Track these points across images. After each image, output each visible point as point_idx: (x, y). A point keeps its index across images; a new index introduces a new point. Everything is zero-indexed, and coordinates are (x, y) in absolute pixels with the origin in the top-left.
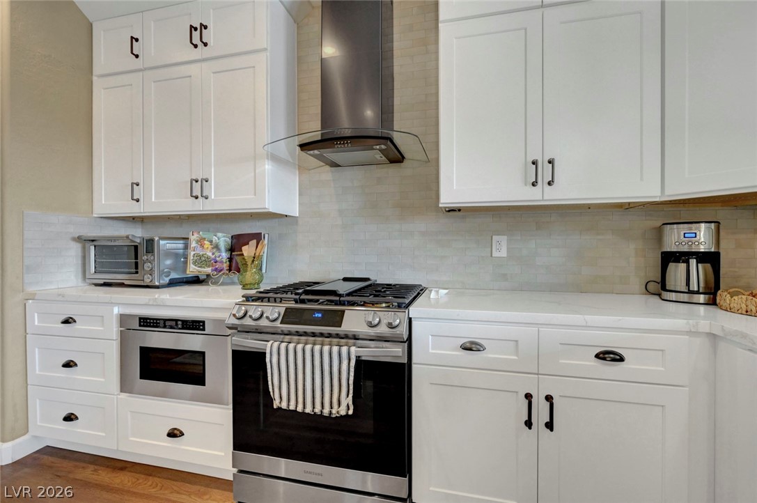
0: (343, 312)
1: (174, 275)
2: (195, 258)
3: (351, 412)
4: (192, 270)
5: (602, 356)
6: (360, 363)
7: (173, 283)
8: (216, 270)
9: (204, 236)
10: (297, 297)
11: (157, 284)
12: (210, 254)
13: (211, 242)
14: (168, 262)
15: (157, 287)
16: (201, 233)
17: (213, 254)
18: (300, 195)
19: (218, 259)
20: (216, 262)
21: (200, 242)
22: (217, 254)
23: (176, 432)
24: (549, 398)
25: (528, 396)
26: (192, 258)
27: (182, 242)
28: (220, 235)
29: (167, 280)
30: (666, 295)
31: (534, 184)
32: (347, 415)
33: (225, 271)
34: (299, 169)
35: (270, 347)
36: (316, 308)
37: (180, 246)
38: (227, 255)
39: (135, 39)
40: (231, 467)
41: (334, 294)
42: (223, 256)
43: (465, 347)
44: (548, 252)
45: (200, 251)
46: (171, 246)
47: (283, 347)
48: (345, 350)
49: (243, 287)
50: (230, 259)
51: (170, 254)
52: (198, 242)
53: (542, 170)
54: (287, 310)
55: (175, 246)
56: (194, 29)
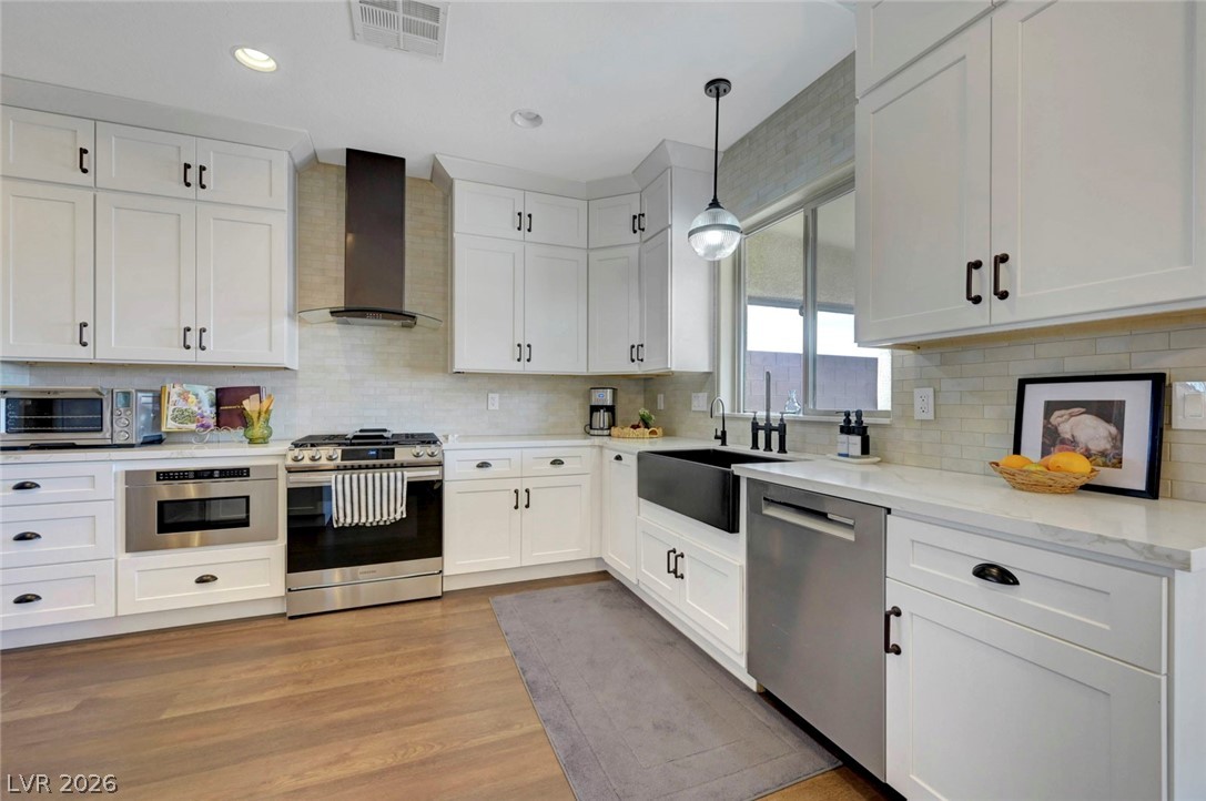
0: (393, 450)
1: (146, 433)
2: (176, 413)
3: (404, 516)
4: (170, 426)
5: (554, 463)
6: (410, 484)
8: (202, 426)
9: (188, 389)
11: (134, 442)
12: (196, 409)
13: (197, 395)
14: (143, 418)
16: (184, 385)
17: (199, 408)
18: (300, 348)
19: (204, 414)
20: (201, 418)
21: (184, 396)
22: (204, 409)
23: (206, 577)
24: (527, 491)
25: (516, 492)
26: (170, 413)
27: (151, 394)
29: (140, 440)
30: (592, 432)
31: (519, 360)
32: (402, 519)
33: (212, 428)
34: (299, 321)
35: (335, 480)
36: (370, 448)
37: (150, 400)
38: (214, 410)
39: (83, 151)
40: (281, 591)
41: (382, 437)
42: (209, 412)
43: (479, 466)
44: (527, 406)
45: (181, 405)
46: (144, 400)
47: (347, 477)
48: (399, 474)
49: (252, 441)
50: (218, 414)
51: (144, 408)
52: (179, 395)
53: (524, 351)
54: (343, 451)
55: (146, 399)
56: (187, 166)
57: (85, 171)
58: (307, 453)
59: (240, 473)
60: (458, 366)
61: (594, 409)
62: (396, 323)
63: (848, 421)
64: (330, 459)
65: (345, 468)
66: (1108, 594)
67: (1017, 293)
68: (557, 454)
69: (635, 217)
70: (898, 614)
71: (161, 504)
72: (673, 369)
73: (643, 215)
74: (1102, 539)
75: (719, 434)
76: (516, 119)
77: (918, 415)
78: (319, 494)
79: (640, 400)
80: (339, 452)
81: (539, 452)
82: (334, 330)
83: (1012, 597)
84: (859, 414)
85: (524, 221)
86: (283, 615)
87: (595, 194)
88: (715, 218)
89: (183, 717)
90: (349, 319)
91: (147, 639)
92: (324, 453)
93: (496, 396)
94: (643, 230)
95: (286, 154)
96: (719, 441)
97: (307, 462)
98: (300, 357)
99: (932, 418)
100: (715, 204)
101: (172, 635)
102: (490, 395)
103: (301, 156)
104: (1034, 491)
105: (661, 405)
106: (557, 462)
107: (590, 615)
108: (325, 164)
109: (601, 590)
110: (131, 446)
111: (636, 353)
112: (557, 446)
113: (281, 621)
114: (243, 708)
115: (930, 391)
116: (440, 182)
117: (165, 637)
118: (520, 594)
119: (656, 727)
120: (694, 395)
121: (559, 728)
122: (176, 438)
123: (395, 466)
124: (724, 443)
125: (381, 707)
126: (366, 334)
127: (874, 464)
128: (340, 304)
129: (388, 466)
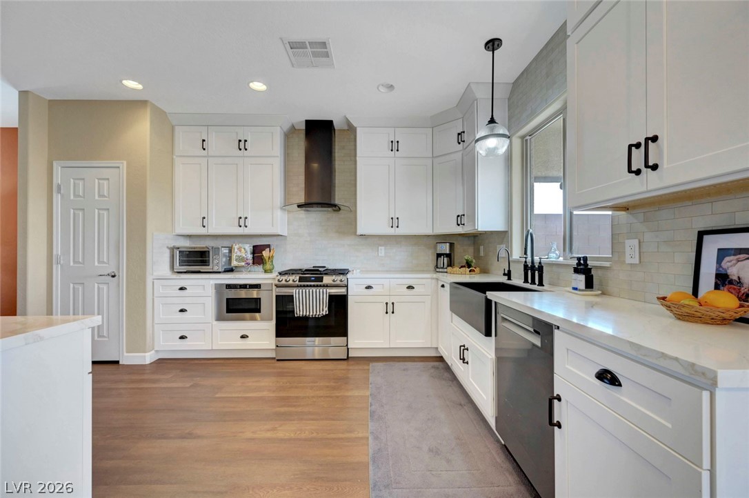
0: (322, 277)
1: (225, 267)
2: (237, 258)
3: (327, 313)
4: (234, 264)
5: (408, 288)
6: (330, 297)
12: (244, 256)
13: (245, 249)
14: (224, 260)
16: (239, 245)
19: (247, 258)
21: (240, 249)
22: (247, 255)
23: (244, 336)
24: (392, 304)
25: (387, 304)
26: (234, 257)
27: (228, 249)
28: (248, 245)
29: (222, 270)
30: (438, 270)
31: (392, 227)
32: (326, 315)
34: (285, 211)
35: (295, 292)
36: (313, 276)
37: (227, 251)
38: (252, 256)
39: (204, 141)
40: (274, 347)
41: (318, 270)
42: (250, 256)
43: (366, 288)
44: (400, 255)
45: (239, 254)
46: (225, 251)
47: (301, 291)
48: (325, 290)
49: (266, 271)
50: (253, 258)
51: (224, 255)
52: (238, 249)
53: (394, 221)
54: (300, 277)
55: (226, 251)
56: (240, 141)
57: (204, 149)
58: (284, 278)
59: (257, 286)
60: (359, 232)
61: (439, 255)
62: (330, 209)
63: (579, 264)
64: (293, 281)
65: (301, 286)
66: (670, 399)
67: (664, 165)
68: (411, 283)
69: (459, 134)
70: (559, 400)
71: (228, 300)
72: (479, 230)
73: (464, 132)
74: (663, 355)
75: (506, 272)
76: (380, 88)
77: (628, 260)
78: (290, 298)
79: (471, 250)
80: (298, 278)
81: (400, 281)
82: (302, 213)
83: (616, 394)
84: (585, 259)
85: (394, 146)
86: (274, 358)
87: (436, 122)
88: (492, 129)
89: (238, 397)
90: (308, 209)
91: (222, 362)
92: (291, 278)
93: (383, 248)
94: (464, 141)
95: (279, 128)
96: (506, 277)
97: (284, 282)
98: (288, 229)
99: (638, 262)
100: (492, 121)
101: (231, 361)
102: (380, 248)
103: (287, 127)
104: (687, 321)
105: (482, 254)
106: (410, 287)
107: (421, 381)
108: (299, 130)
109: (433, 367)
110: (220, 272)
111: (460, 219)
112: (411, 278)
113: (273, 361)
114: (246, 398)
115: (636, 242)
116: (351, 130)
117: (228, 361)
118: (388, 363)
119: (430, 450)
120: (498, 246)
121: (376, 438)
122: (238, 269)
123: (324, 286)
124: (509, 279)
125: (299, 409)
126: (317, 215)
127: (596, 295)
128: (302, 200)
129: (320, 286)
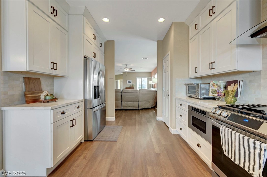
0: (262, 123)
1: (205, 96)
4: (211, 95)
7: (205, 98)
8: (219, 95)
9: (214, 83)
10: (239, 110)
11: (200, 98)
13: (217, 84)
14: (203, 91)
15: (200, 99)
16: (213, 81)
17: (218, 89)
19: (219, 91)
20: (218, 92)
21: (213, 85)
22: (219, 89)
23: (199, 145)
26: (211, 90)
28: (220, 82)
29: (203, 97)
33: (222, 96)
35: (222, 128)
39: (196, 25)
45: (213, 88)
49: (227, 103)
56: (210, 10)
57: (197, 29)
59: (204, 113)
